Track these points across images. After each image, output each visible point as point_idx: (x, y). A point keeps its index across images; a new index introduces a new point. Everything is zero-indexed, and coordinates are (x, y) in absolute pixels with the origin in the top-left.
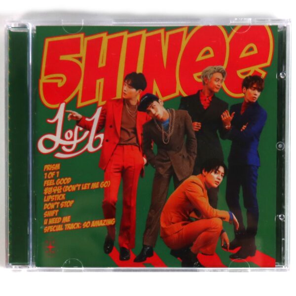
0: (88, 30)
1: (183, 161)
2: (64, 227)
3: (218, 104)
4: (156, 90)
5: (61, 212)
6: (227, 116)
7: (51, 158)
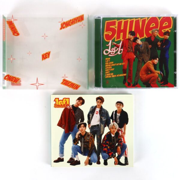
0: (118, 19)
1: (146, 57)
2: (111, 76)
3: (157, 40)
4: (138, 36)
5: (111, 72)
6: (159, 43)
7: (107, 56)
